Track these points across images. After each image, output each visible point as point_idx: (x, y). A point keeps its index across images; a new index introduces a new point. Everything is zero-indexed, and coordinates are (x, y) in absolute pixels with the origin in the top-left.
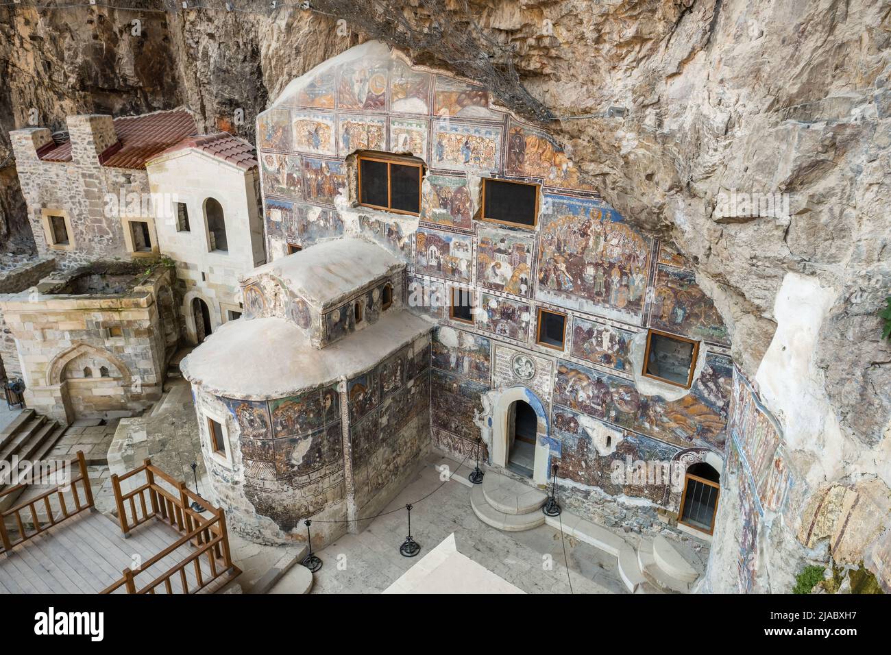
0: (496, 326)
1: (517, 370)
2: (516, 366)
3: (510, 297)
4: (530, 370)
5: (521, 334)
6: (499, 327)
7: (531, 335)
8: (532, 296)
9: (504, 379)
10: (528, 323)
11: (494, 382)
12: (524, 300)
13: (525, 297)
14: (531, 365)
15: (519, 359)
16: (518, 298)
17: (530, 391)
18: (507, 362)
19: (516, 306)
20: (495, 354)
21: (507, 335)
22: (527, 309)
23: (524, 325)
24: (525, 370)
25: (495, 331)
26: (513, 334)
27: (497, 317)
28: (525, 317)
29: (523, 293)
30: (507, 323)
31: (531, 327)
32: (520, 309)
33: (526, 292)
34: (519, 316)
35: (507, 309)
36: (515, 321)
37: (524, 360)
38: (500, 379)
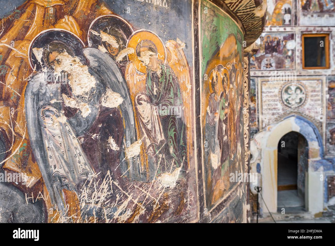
0: (260, 63)
1: (287, 100)
2: (285, 96)
3: (274, 29)
4: (301, 96)
5: (287, 63)
6: (264, 62)
7: (298, 60)
8: (296, 24)
9: (273, 114)
10: (293, 51)
11: (263, 121)
12: (288, 29)
13: (289, 25)
14: (301, 91)
15: (288, 88)
16: (282, 29)
17: (301, 117)
18: (275, 96)
19: (281, 37)
20: (262, 92)
21: (274, 68)
22: (292, 37)
23: (290, 53)
24: (294, 97)
25: (260, 67)
26: (280, 65)
27: (262, 53)
28: (291, 45)
29: (287, 22)
30: (272, 56)
31: (298, 54)
32: (285, 39)
33: (290, 21)
34: (285, 46)
35: (272, 42)
36: (280, 52)
37: (293, 88)
38: (268, 117)
